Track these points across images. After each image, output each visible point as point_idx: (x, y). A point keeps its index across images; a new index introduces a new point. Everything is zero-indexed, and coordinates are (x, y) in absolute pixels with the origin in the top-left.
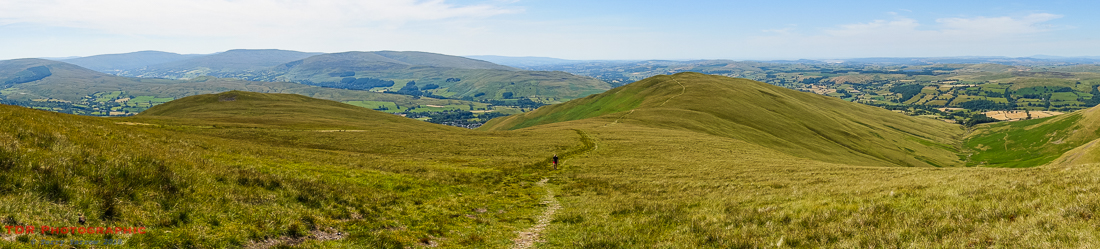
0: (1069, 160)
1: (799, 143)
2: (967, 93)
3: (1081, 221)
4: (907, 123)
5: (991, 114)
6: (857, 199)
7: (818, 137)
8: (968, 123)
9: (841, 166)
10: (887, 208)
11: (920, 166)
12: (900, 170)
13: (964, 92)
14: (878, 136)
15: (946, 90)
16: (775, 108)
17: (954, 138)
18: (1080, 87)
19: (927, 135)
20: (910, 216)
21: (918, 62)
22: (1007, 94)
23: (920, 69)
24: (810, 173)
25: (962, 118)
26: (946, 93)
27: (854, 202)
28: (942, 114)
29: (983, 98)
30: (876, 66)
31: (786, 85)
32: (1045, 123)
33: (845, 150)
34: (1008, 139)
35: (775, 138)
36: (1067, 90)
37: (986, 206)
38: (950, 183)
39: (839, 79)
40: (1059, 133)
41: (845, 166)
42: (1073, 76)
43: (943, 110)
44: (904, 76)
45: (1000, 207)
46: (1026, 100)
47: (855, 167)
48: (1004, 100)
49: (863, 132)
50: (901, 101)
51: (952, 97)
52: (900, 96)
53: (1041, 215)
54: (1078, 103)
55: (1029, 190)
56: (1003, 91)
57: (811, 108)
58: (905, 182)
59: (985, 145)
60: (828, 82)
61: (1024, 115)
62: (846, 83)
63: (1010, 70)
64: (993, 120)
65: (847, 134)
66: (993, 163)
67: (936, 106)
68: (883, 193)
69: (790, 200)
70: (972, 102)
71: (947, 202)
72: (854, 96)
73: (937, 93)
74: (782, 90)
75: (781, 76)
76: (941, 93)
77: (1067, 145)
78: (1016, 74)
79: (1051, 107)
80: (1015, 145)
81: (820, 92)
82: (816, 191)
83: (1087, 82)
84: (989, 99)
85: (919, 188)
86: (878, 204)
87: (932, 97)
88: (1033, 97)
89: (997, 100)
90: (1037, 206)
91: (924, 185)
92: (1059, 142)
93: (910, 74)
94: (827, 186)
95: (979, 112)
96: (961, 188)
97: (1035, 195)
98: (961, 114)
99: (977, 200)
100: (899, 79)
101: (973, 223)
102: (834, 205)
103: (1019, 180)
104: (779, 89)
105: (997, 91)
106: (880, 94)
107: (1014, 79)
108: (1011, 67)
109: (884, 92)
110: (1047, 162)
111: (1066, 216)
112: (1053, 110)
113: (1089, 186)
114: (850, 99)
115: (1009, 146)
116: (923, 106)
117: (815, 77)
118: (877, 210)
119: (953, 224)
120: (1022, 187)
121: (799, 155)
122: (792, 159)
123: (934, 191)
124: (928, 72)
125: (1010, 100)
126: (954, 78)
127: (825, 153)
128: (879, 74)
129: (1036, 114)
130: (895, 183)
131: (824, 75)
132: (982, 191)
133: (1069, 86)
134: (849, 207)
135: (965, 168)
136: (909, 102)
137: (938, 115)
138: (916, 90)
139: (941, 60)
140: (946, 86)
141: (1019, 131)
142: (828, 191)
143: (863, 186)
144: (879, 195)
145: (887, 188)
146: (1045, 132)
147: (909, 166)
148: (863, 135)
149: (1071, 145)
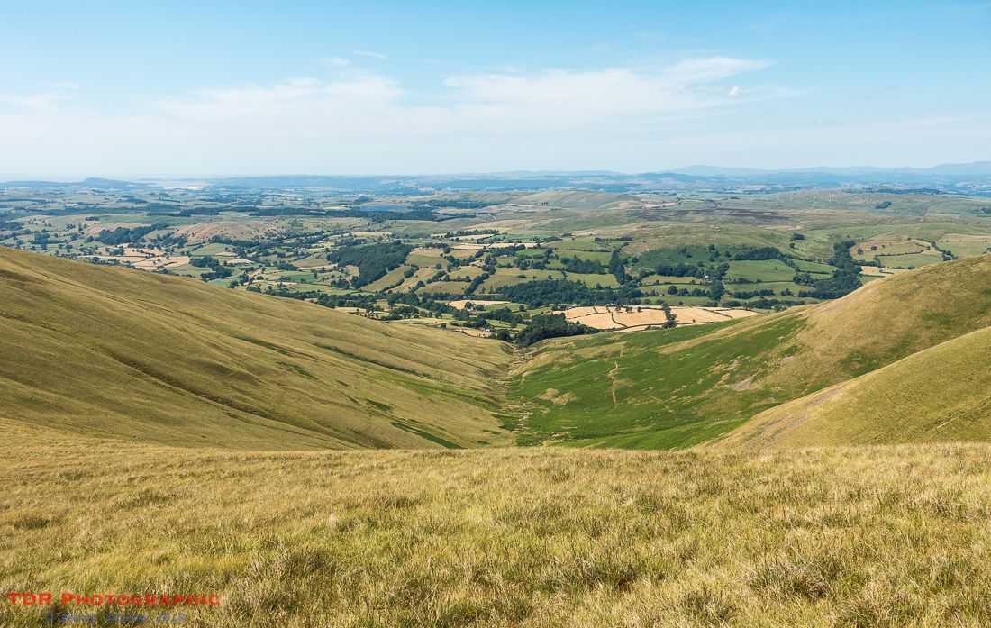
0: (769, 432)
1: (98, 399)
2: (518, 263)
3: (799, 602)
4: (373, 337)
5: (577, 314)
6: (246, 539)
7: (146, 382)
8: (521, 338)
9: (208, 452)
10: (319, 561)
11: (407, 446)
12: (357, 458)
13: (511, 260)
14: (302, 372)
15: (467, 255)
16: (22, 310)
17: (486, 373)
18: (803, 249)
19: (421, 368)
20: (375, 576)
21: (397, 187)
22: (617, 266)
23: (402, 203)
24: (125, 477)
25: (506, 325)
26: (466, 262)
27: (238, 550)
28: (458, 315)
29: (557, 276)
30: (291, 199)
31: (53, 248)
32: (709, 337)
33: (216, 412)
34: (620, 376)
35: (27, 390)
36: (769, 254)
37: (560, 548)
38: (477, 489)
39: (197, 231)
40: (744, 363)
41: (218, 453)
42: (785, 219)
43: (459, 305)
44: (364, 221)
45: (594, 552)
46: (663, 279)
47: (242, 454)
48: (609, 280)
49: (263, 362)
50: (358, 283)
51: (481, 272)
52: (354, 271)
53: (697, 578)
54: (796, 289)
55: (668, 510)
56: (605, 259)
57: (121, 306)
58: (365, 488)
59: (563, 391)
60: (168, 240)
61: (659, 317)
62: (216, 240)
63: (623, 205)
64: (581, 330)
65: (221, 371)
66: (581, 435)
67: (444, 297)
68: (310, 521)
69: (66, 558)
70: (532, 285)
71: (467, 542)
72: (237, 274)
73: (445, 264)
74: (42, 262)
75: (38, 223)
76: (455, 263)
77: (764, 394)
78: (641, 215)
79: (726, 298)
80: (637, 391)
81: (148, 265)
82: (141, 526)
83: (822, 236)
84: (573, 277)
85: (401, 503)
86: (296, 550)
87: (433, 273)
88: (682, 272)
89: (591, 280)
90: (687, 555)
91: (412, 496)
92: (746, 385)
93: (379, 217)
94: (171, 511)
95: (546, 311)
96: (502, 503)
97: (681, 524)
98: (503, 315)
99: (541, 533)
100: (352, 228)
101: (529, 593)
102: (187, 561)
103: (641, 483)
104: (31, 259)
105: (591, 257)
106: (307, 266)
107: (632, 228)
108: (625, 197)
109: (314, 263)
110: (714, 435)
111: (759, 585)
112: (733, 305)
113: (820, 511)
114: (227, 281)
115: (622, 394)
116: (411, 297)
117: (131, 226)
118: (295, 567)
119: (478, 599)
120: (650, 503)
121: (100, 430)
122: (77, 442)
123: (436, 512)
124: (422, 213)
125: (624, 278)
126: (488, 226)
127: (166, 421)
128: (300, 218)
129: (689, 314)
130: (341, 490)
131: (156, 219)
132: (553, 511)
133: (771, 244)
134: (227, 560)
135: (514, 450)
136: (376, 287)
137: (447, 319)
138: (394, 256)
139: (456, 183)
140: (466, 248)
141: (646, 356)
142: (173, 523)
143: (263, 501)
144: (300, 527)
145: (321, 508)
146: (712, 359)
147: (380, 445)
148: (262, 371)
149: (777, 396)
